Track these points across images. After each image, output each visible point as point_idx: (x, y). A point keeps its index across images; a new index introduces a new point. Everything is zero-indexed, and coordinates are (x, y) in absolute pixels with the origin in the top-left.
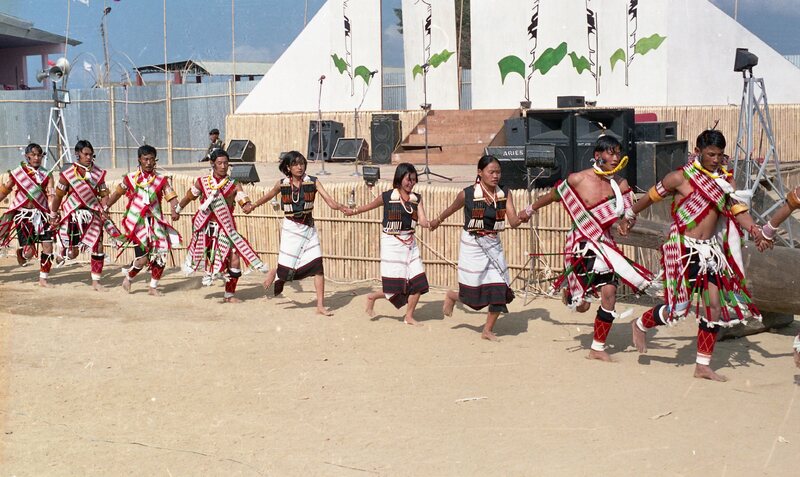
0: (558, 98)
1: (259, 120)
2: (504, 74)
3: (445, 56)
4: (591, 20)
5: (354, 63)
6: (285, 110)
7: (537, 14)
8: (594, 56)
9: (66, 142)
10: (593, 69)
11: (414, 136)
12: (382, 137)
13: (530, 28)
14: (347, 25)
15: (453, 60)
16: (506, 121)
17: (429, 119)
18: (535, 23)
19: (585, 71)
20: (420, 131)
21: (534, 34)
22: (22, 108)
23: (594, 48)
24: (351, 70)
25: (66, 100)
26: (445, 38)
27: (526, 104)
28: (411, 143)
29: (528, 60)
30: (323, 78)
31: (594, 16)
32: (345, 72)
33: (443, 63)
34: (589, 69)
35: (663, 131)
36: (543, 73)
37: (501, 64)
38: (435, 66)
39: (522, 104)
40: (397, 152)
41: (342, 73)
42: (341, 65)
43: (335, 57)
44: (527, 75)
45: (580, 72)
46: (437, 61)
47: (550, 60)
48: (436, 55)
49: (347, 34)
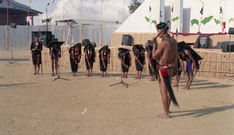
2: (192, 24)
3: (177, 18)
4: (221, 10)
5: (152, 19)
7: (203, 8)
8: (221, 20)
13: (201, 12)
14: (150, 9)
15: (179, 20)
18: (202, 10)
19: (219, 24)
21: (202, 13)
23: (221, 17)
24: (151, 21)
26: (177, 13)
29: (200, 20)
31: (222, 9)
32: (149, 22)
33: (176, 20)
36: (204, 24)
37: (192, 21)
38: (174, 21)
39: (198, 32)
42: (148, 20)
43: (146, 17)
44: (199, 25)
45: (217, 24)
47: (206, 21)
48: (174, 18)
49: (150, 11)
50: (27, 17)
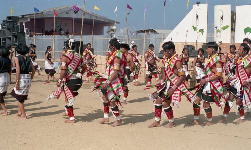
2: (245, 32)
3: (227, 27)
5: (199, 28)
14: (197, 17)
15: (229, 28)
22: (102, 40)
24: (198, 30)
25: (114, 36)
26: (227, 21)
30: (188, 31)
33: (226, 29)
37: (244, 30)
38: (224, 30)
41: (195, 31)
42: (195, 29)
43: (193, 26)
46: (224, 28)
48: (224, 27)
49: (197, 19)
50: (105, 27)
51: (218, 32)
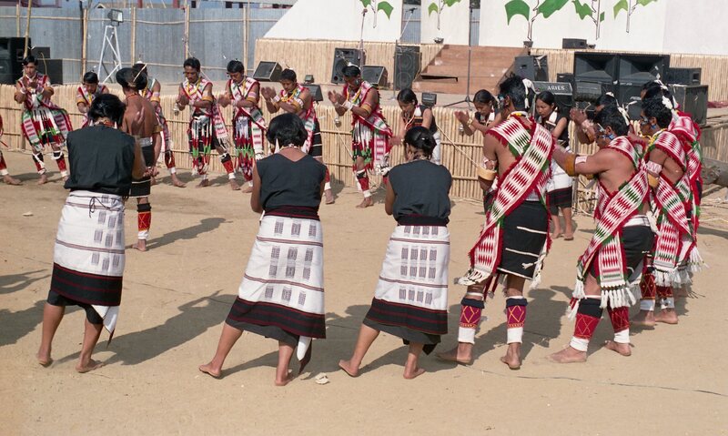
0: (564, 40)
1: (288, 45)
2: (510, 15)
6: (310, 37)
8: (596, 4)
9: (118, 57)
10: (595, 15)
11: (432, 67)
12: (404, 66)
15: (466, 1)
16: (516, 58)
17: (444, 52)
19: (587, 16)
20: (436, 63)
24: (375, 4)
25: (120, 19)
27: (529, 44)
28: (429, 73)
29: (532, 4)
30: (366, 11)
32: (368, 5)
33: (456, 3)
34: (591, 15)
35: (691, 76)
36: (546, 16)
37: (507, 6)
38: (449, 5)
39: (525, 43)
40: (418, 80)
41: (365, 6)
44: (531, 17)
45: (582, 18)
47: (552, 5)
51: (434, 12)
